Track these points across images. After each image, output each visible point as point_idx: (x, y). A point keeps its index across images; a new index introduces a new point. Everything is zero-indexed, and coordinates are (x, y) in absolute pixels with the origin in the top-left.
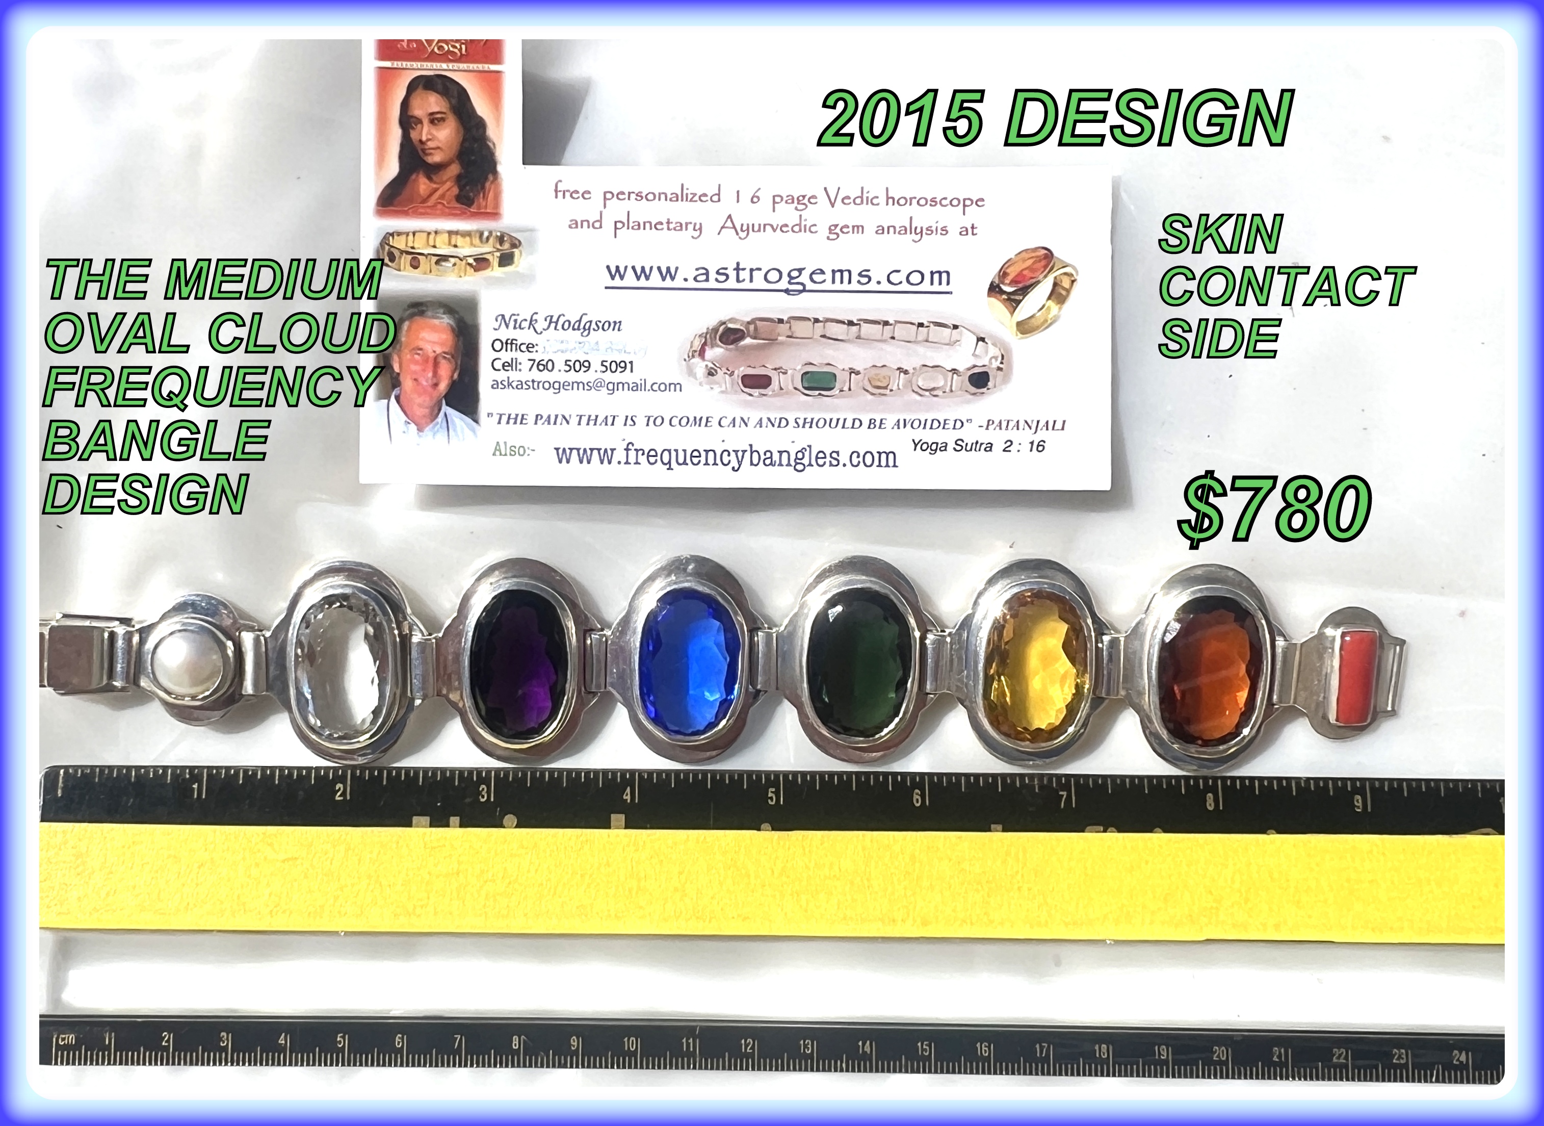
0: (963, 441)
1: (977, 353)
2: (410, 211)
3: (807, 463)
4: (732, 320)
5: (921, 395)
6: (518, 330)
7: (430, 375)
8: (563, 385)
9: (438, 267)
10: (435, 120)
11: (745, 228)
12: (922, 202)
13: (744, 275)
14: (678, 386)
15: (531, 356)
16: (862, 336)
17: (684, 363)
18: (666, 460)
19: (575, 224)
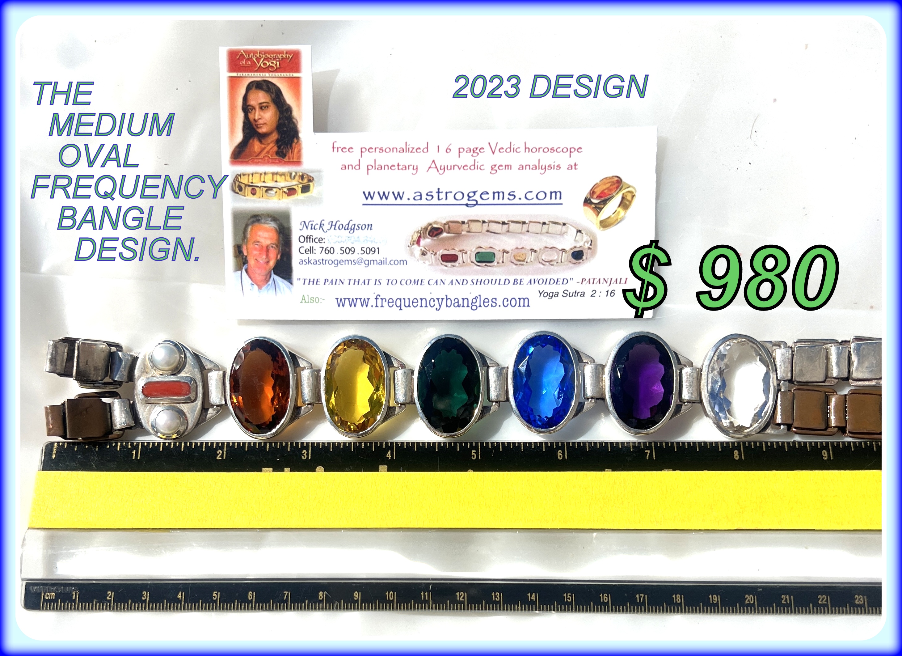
0: (568, 291)
1: (577, 239)
2: (250, 161)
3: (478, 305)
4: (436, 222)
5: (544, 265)
6: (313, 230)
7: (264, 257)
8: (340, 262)
9: (267, 194)
10: (262, 107)
11: (442, 167)
12: (546, 150)
13: (442, 196)
14: (405, 262)
15: (322, 245)
16: (510, 231)
17: (408, 248)
18: (398, 304)
19: (344, 167)
